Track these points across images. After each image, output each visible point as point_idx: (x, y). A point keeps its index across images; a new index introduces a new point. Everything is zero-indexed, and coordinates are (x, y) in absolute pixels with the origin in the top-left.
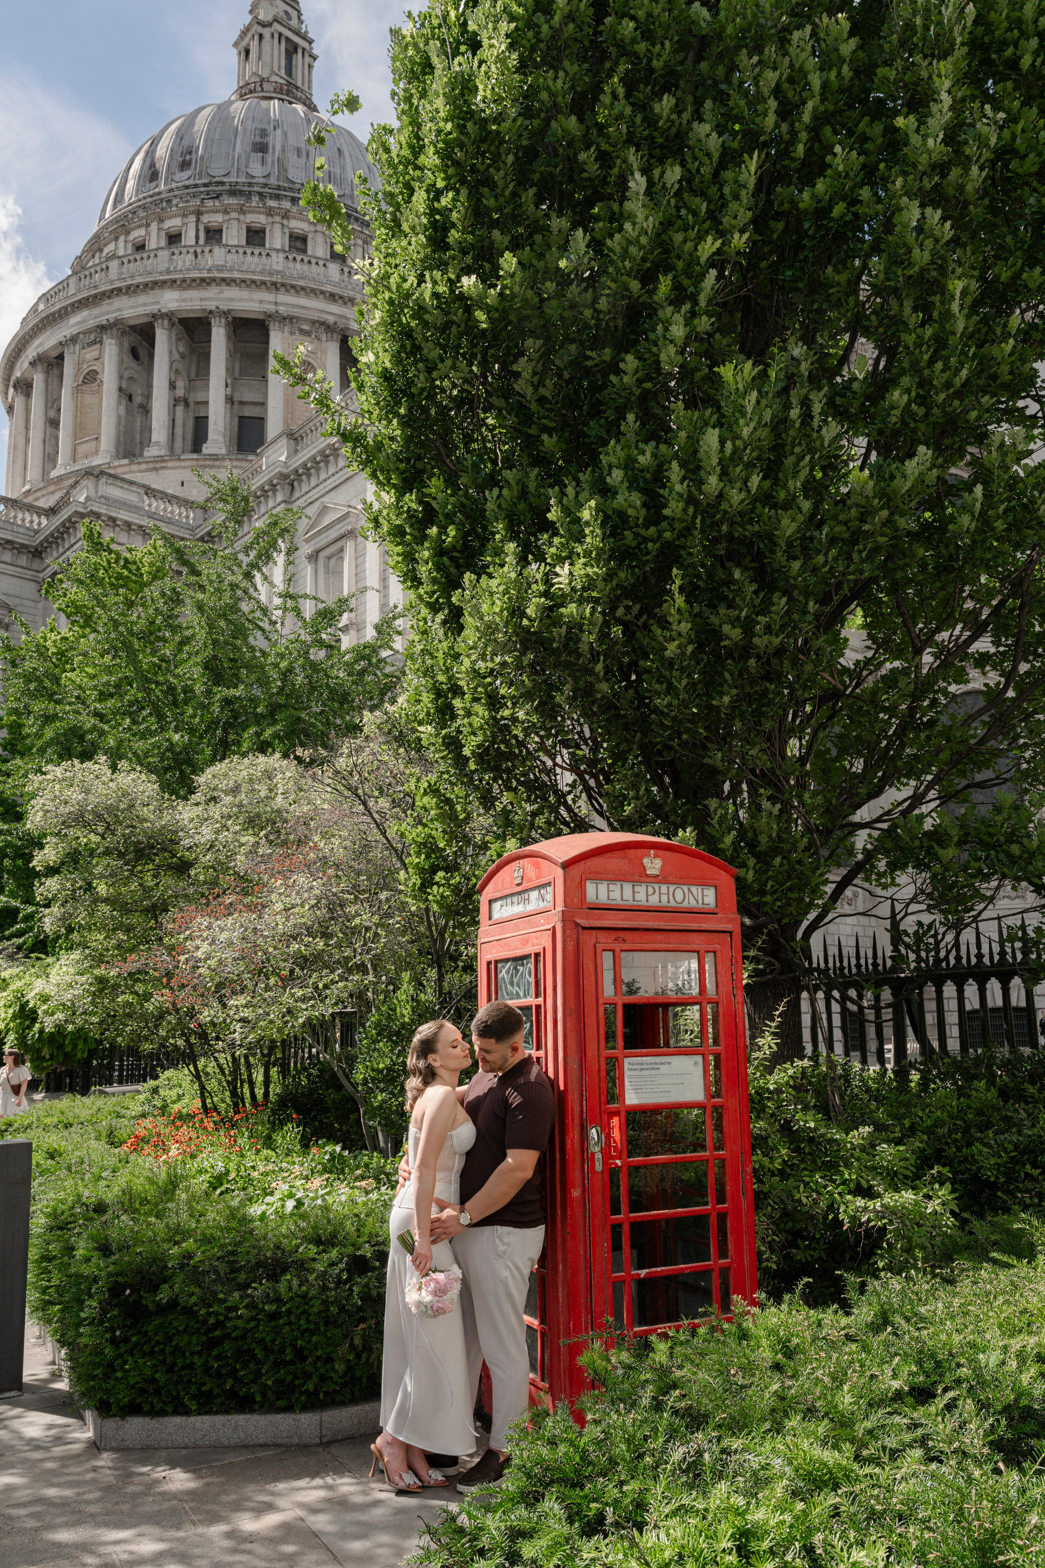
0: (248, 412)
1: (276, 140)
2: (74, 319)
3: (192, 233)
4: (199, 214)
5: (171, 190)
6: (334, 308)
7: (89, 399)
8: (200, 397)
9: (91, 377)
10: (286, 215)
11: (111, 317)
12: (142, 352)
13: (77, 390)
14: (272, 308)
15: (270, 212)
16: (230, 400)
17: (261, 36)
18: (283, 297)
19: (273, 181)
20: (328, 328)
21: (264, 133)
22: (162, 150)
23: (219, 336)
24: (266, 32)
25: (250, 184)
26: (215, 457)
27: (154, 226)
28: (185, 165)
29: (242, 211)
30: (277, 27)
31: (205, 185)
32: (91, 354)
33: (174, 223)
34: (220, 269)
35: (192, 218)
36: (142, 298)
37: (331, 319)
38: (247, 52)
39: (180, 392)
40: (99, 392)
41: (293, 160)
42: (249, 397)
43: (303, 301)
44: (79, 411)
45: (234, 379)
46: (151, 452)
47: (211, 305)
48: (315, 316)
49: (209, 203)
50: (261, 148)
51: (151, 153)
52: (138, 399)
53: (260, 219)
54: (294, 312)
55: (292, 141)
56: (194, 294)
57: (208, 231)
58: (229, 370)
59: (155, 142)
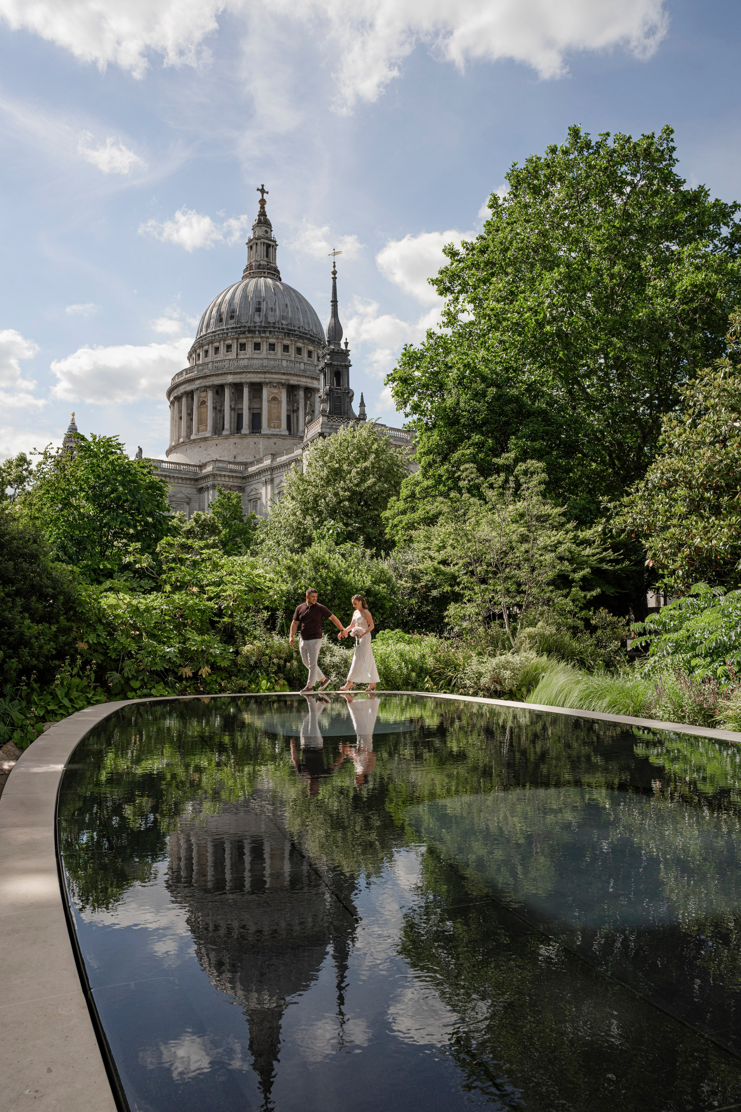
0: (255, 411)
1: (264, 306)
2: (197, 382)
3: (235, 346)
4: (237, 339)
5: (227, 329)
6: (284, 377)
7: (203, 410)
8: (239, 406)
9: (204, 403)
10: (268, 338)
11: (210, 383)
12: (220, 391)
13: (199, 407)
14: (263, 380)
15: (262, 337)
16: (249, 409)
17: (257, 244)
18: (267, 376)
19: (263, 324)
20: (283, 385)
21: (259, 303)
22: (224, 308)
23: (246, 391)
24: (259, 242)
25: (255, 327)
26: (245, 435)
27: (222, 342)
28: (232, 317)
29: (252, 337)
30: (263, 240)
31: (240, 327)
32: (203, 394)
33: (229, 342)
34: (245, 367)
35: (235, 341)
36: (221, 378)
37: (283, 381)
38: (251, 247)
39: (233, 406)
40: (207, 406)
41: (270, 313)
42: (256, 406)
43: (274, 376)
44: (199, 414)
45: (250, 400)
46: (225, 433)
47: (243, 380)
48: (278, 381)
49: (241, 336)
50: (258, 310)
51: (219, 310)
52: (218, 408)
53: (259, 340)
54: (271, 380)
55: (270, 306)
56: (238, 376)
57: (241, 344)
58: (249, 396)
59: (220, 305)
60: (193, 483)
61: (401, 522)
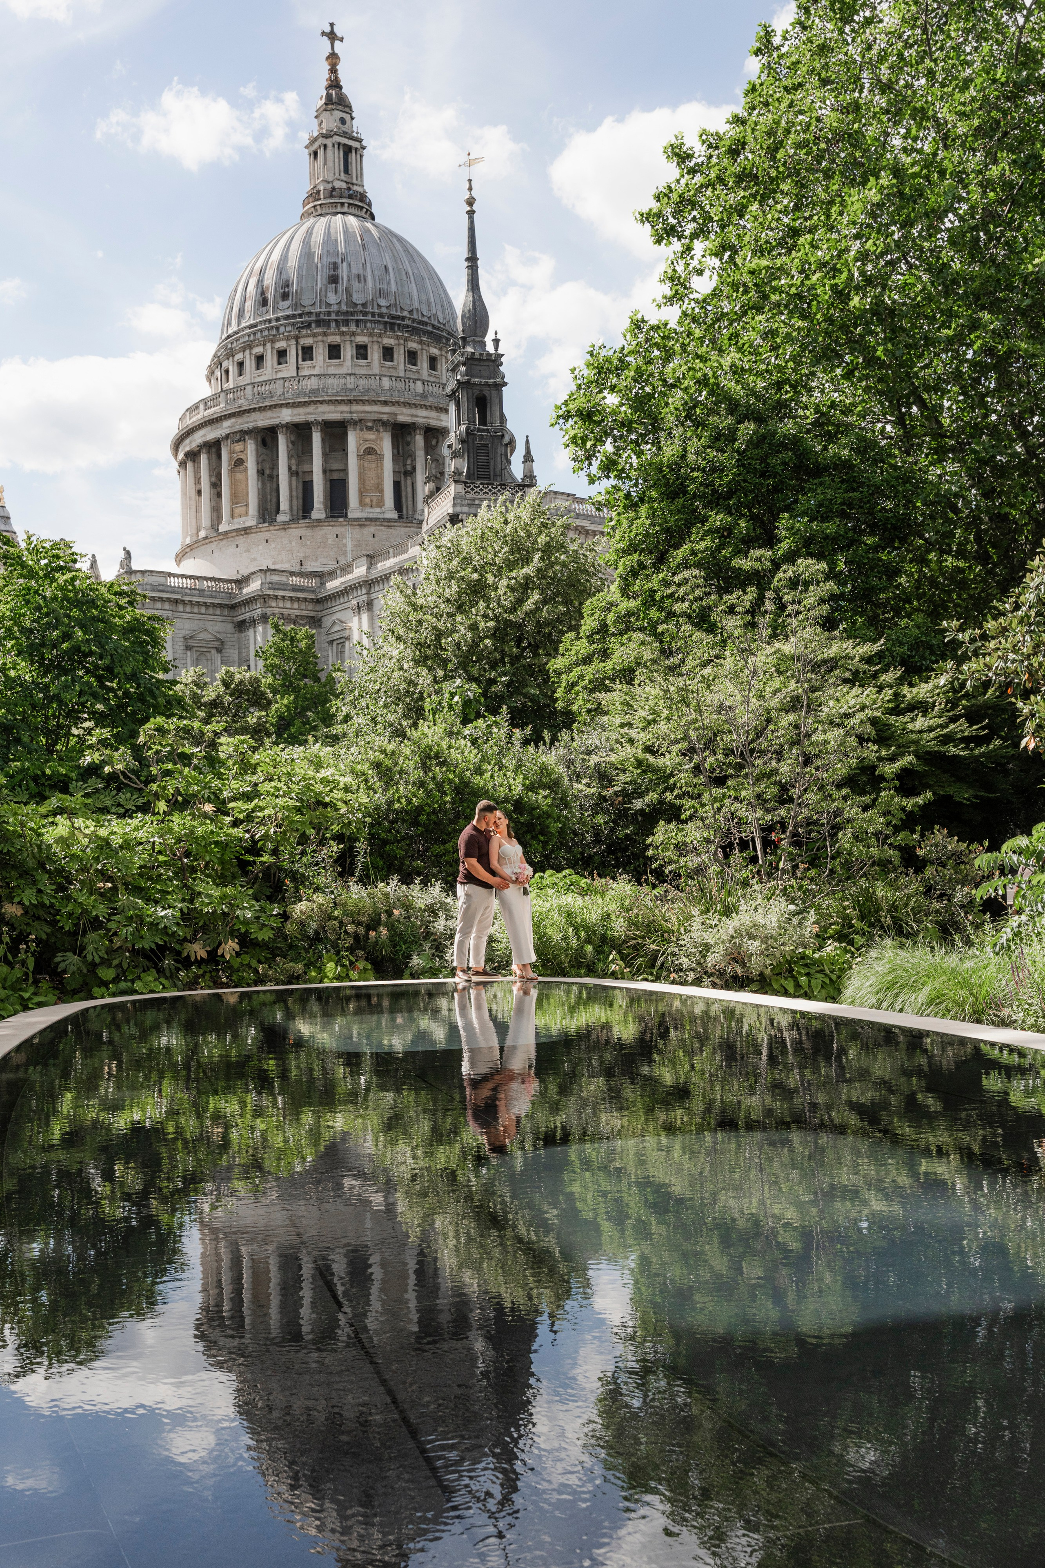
0: (335, 476)
1: (343, 272)
2: (227, 424)
3: (294, 352)
4: (297, 338)
5: (278, 320)
6: (386, 409)
7: (239, 476)
8: (306, 468)
9: (239, 463)
10: (353, 334)
11: (251, 425)
12: (269, 440)
13: (231, 471)
14: (347, 416)
15: (342, 334)
16: (325, 472)
17: (325, 146)
18: (355, 407)
19: (344, 308)
20: (384, 424)
21: (335, 266)
22: (270, 280)
23: (317, 438)
24: (329, 142)
25: (329, 314)
26: (319, 521)
27: (269, 345)
28: (285, 296)
29: (325, 334)
30: (337, 139)
31: (300, 316)
32: (238, 447)
33: (281, 345)
34: (314, 392)
35: (293, 342)
36: (269, 414)
37: (385, 417)
38: (315, 154)
39: (294, 468)
40: (246, 470)
41: (356, 286)
42: (336, 466)
43: (368, 408)
44: (233, 484)
45: (325, 455)
46: (282, 518)
47: (311, 418)
48: (375, 416)
49: (304, 332)
50: (334, 280)
51: (260, 282)
52: (267, 472)
53: (336, 339)
54: (362, 416)
55: (354, 271)
56: (301, 410)
57: (303, 348)
58: (323, 448)
59: (262, 272)
60: (226, 612)
61: (581, 677)
